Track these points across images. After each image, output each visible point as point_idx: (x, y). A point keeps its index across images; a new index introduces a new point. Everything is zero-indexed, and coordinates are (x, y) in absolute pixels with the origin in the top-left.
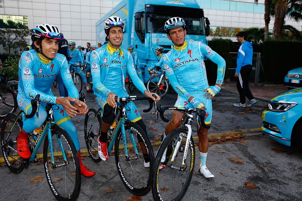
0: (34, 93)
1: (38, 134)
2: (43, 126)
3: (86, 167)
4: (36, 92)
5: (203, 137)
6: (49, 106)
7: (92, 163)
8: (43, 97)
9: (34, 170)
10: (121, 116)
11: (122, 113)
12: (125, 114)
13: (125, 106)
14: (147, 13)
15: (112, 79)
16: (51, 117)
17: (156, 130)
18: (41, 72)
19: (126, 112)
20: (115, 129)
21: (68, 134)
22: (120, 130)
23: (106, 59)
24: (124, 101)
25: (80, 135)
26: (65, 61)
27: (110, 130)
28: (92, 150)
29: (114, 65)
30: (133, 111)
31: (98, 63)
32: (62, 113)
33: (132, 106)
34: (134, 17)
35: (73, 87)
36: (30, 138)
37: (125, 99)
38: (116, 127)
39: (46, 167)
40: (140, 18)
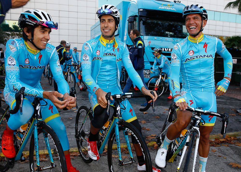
0: (18, 85)
1: (24, 132)
2: (30, 123)
3: (75, 169)
4: (21, 85)
5: (205, 140)
6: (36, 101)
7: (83, 163)
8: (28, 91)
9: (22, 168)
10: (115, 115)
11: (116, 111)
12: (119, 113)
13: (119, 104)
14: (140, 16)
15: (106, 74)
16: (39, 113)
17: (148, 130)
18: (27, 62)
19: (120, 111)
20: (108, 129)
21: (55, 133)
22: (113, 131)
23: (99, 51)
24: (118, 99)
25: (71, 133)
26: (54, 52)
27: (103, 130)
28: (83, 149)
29: (108, 58)
30: (128, 110)
31: (89, 55)
32: (51, 109)
33: (127, 104)
34: (128, 20)
35: (63, 81)
36: (17, 135)
37: (120, 96)
38: (109, 127)
39: (32, 168)
40: (133, 21)
